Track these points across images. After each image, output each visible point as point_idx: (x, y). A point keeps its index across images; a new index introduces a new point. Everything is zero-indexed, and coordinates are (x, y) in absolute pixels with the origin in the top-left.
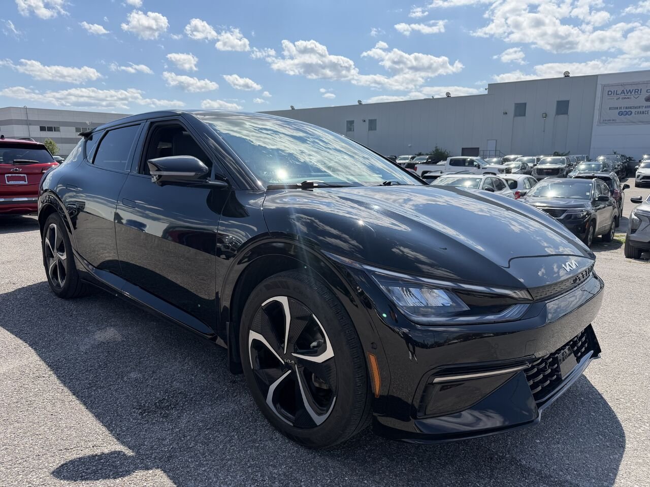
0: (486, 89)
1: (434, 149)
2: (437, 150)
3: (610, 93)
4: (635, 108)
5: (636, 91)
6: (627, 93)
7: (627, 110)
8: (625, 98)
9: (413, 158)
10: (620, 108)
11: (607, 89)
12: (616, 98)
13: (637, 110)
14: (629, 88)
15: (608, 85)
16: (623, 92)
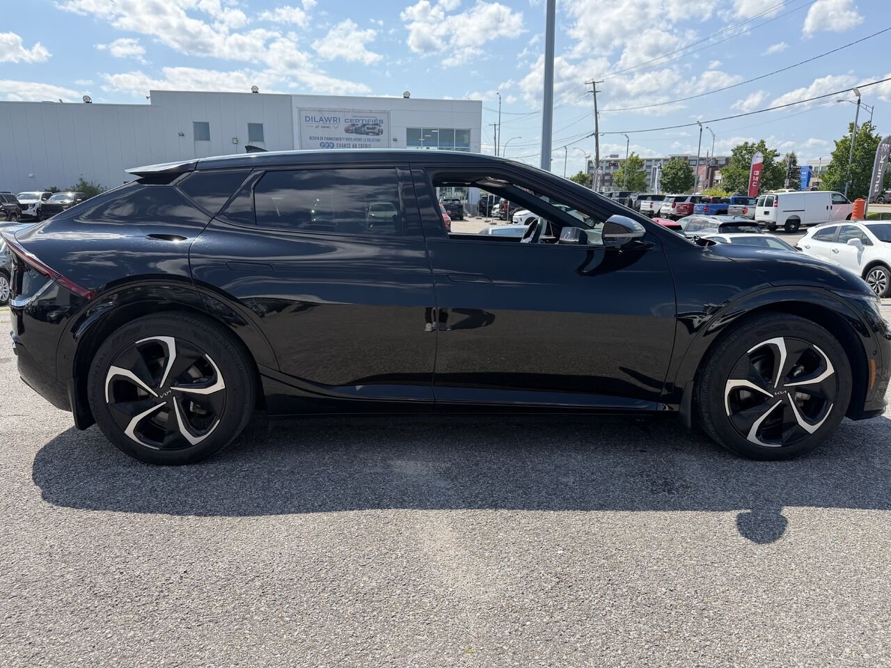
0: (147, 98)
1: (79, 183)
2: (84, 184)
3: (308, 119)
4: (337, 139)
5: (335, 119)
6: (326, 121)
7: (329, 142)
8: (324, 127)
9: (47, 196)
10: (322, 138)
11: (304, 114)
12: (314, 125)
13: (339, 142)
14: (327, 115)
15: (304, 110)
16: (321, 119)
